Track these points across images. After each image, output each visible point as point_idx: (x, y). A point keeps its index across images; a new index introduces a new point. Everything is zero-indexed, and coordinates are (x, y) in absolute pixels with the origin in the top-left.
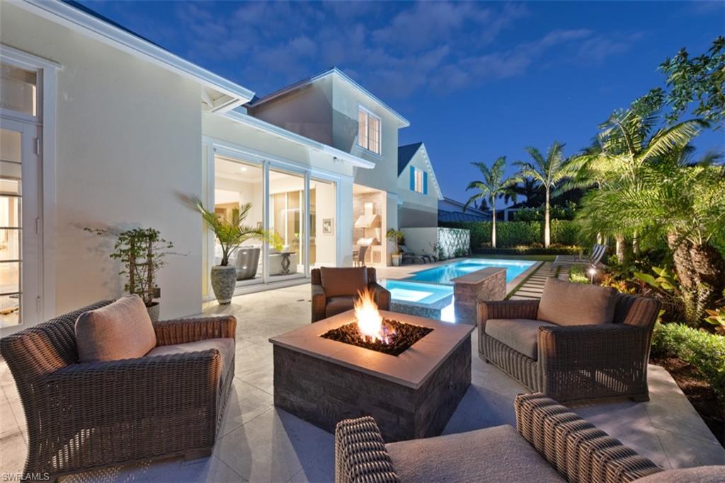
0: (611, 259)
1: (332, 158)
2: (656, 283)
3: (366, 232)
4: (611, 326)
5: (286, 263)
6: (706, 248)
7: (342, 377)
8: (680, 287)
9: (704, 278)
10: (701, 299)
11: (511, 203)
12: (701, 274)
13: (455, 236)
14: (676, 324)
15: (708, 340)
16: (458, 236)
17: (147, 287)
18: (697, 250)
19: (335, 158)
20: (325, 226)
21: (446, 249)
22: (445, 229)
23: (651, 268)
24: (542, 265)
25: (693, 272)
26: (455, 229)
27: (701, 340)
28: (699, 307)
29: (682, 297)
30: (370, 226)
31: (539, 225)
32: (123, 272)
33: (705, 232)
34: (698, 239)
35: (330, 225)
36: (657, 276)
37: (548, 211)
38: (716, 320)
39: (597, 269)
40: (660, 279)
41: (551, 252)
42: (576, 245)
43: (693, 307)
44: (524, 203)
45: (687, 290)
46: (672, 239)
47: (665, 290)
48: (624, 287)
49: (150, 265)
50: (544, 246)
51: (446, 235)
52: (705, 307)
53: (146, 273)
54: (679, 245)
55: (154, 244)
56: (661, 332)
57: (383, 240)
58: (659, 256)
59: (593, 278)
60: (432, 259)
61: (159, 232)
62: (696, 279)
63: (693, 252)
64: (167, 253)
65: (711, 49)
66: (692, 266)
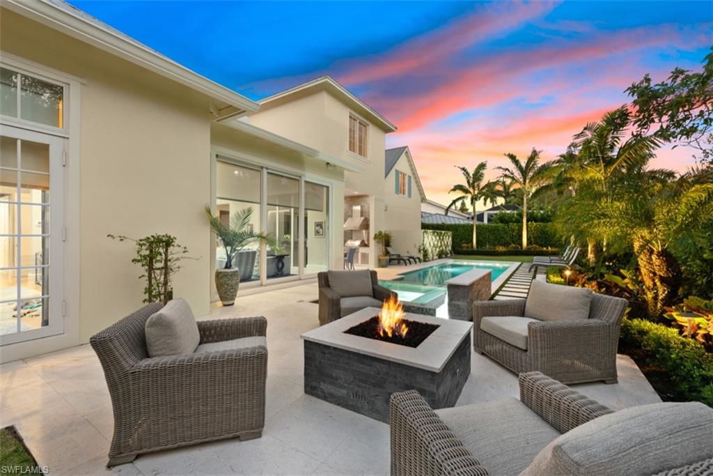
0: (584, 260)
1: (325, 164)
2: (624, 284)
3: (353, 235)
4: (586, 321)
5: (280, 265)
6: (664, 254)
7: (371, 366)
8: (644, 287)
9: (662, 280)
10: (660, 297)
11: (489, 205)
12: (660, 276)
13: (438, 238)
14: (640, 319)
15: (665, 332)
16: (441, 237)
17: (163, 290)
18: (657, 255)
19: (328, 164)
20: (317, 228)
21: (430, 251)
22: (429, 231)
23: (619, 270)
24: (520, 266)
25: (655, 274)
26: (439, 231)
27: (659, 332)
28: (659, 305)
29: (645, 296)
30: (358, 229)
31: (517, 228)
32: (143, 276)
33: (664, 240)
34: (658, 246)
35: (321, 228)
36: (624, 277)
37: (525, 214)
38: (672, 316)
39: (571, 270)
40: (626, 280)
41: (528, 253)
42: (551, 247)
43: (654, 304)
44: (502, 205)
45: (649, 290)
46: (637, 245)
47: (631, 290)
48: (596, 287)
49: (166, 270)
50: (522, 248)
51: (430, 236)
52: (663, 305)
53: (163, 277)
54: (642, 250)
55: (171, 249)
56: (628, 326)
57: (371, 242)
58: (626, 258)
59: (569, 279)
60: (417, 260)
61: (175, 238)
62: (656, 281)
63: (654, 257)
64: (182, 258)
65: (670, 78)
66: (654, 269)
